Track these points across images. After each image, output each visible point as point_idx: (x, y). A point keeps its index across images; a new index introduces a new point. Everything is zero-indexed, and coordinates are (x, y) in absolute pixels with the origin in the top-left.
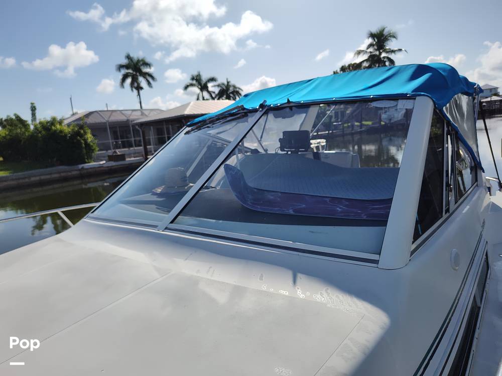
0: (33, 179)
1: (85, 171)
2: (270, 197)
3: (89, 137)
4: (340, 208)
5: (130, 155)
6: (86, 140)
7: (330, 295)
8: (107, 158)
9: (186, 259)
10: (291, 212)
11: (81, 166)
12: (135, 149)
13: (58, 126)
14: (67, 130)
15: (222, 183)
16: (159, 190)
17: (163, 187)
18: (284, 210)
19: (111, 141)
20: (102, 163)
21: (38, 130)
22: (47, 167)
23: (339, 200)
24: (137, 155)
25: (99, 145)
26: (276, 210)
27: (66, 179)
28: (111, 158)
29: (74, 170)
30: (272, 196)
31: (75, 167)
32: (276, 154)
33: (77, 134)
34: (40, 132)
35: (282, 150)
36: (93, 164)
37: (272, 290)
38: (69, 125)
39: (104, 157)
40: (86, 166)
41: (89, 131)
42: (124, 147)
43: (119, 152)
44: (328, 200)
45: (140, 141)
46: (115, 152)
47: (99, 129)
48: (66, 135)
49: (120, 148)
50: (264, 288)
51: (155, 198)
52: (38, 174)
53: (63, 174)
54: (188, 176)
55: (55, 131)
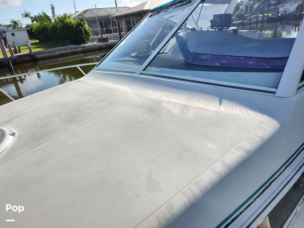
0: (57, 53)
1: (86, 48)
2: (204, 57)
3: (87, 26)
4: (251, 62)
5: (111, 39)
6: (84, 29)
7: (242, 111)
8: (98, 40)
9: (153, 91)
10: (218, 64)
11: (83, 45)
12: (113, 34)
13: (68, 20)
14: (73, 22)
15: (172, 50)
16: (134, 55)
17: (136, 52)
18: (213, 64)
19: (99, 29)
20: (95, 43)
21: (57, 23)
22: (64, 45)
23: (251, 58)
24: (115, 38)
25: (92, 32)
26: (208, 64)
27: (75, 53)
28: (100, 40)
29: (79, 48)
30: (205, 56)
31: (80, 46)
32: (208, 31)
33: (80, 25)
34: (58, 24)
35: (212, 28)
36: (89, 44)
37: (205, 107)
38: (74, 19)
39: (96, 39)
40: (86, 45)
41: (86, 23)
42: (107, 33)
43: (104, 36)
44: (242, 58)
45: (116, 29)
46: (102, 36)
47: (92, 22)
48: (73, 26)
49: (105, 34)
50: (201, 106)
51: (131, 59)
52: (59, 50)
53: (73, 50)
54: (151, 45)
55: (67, 23)
